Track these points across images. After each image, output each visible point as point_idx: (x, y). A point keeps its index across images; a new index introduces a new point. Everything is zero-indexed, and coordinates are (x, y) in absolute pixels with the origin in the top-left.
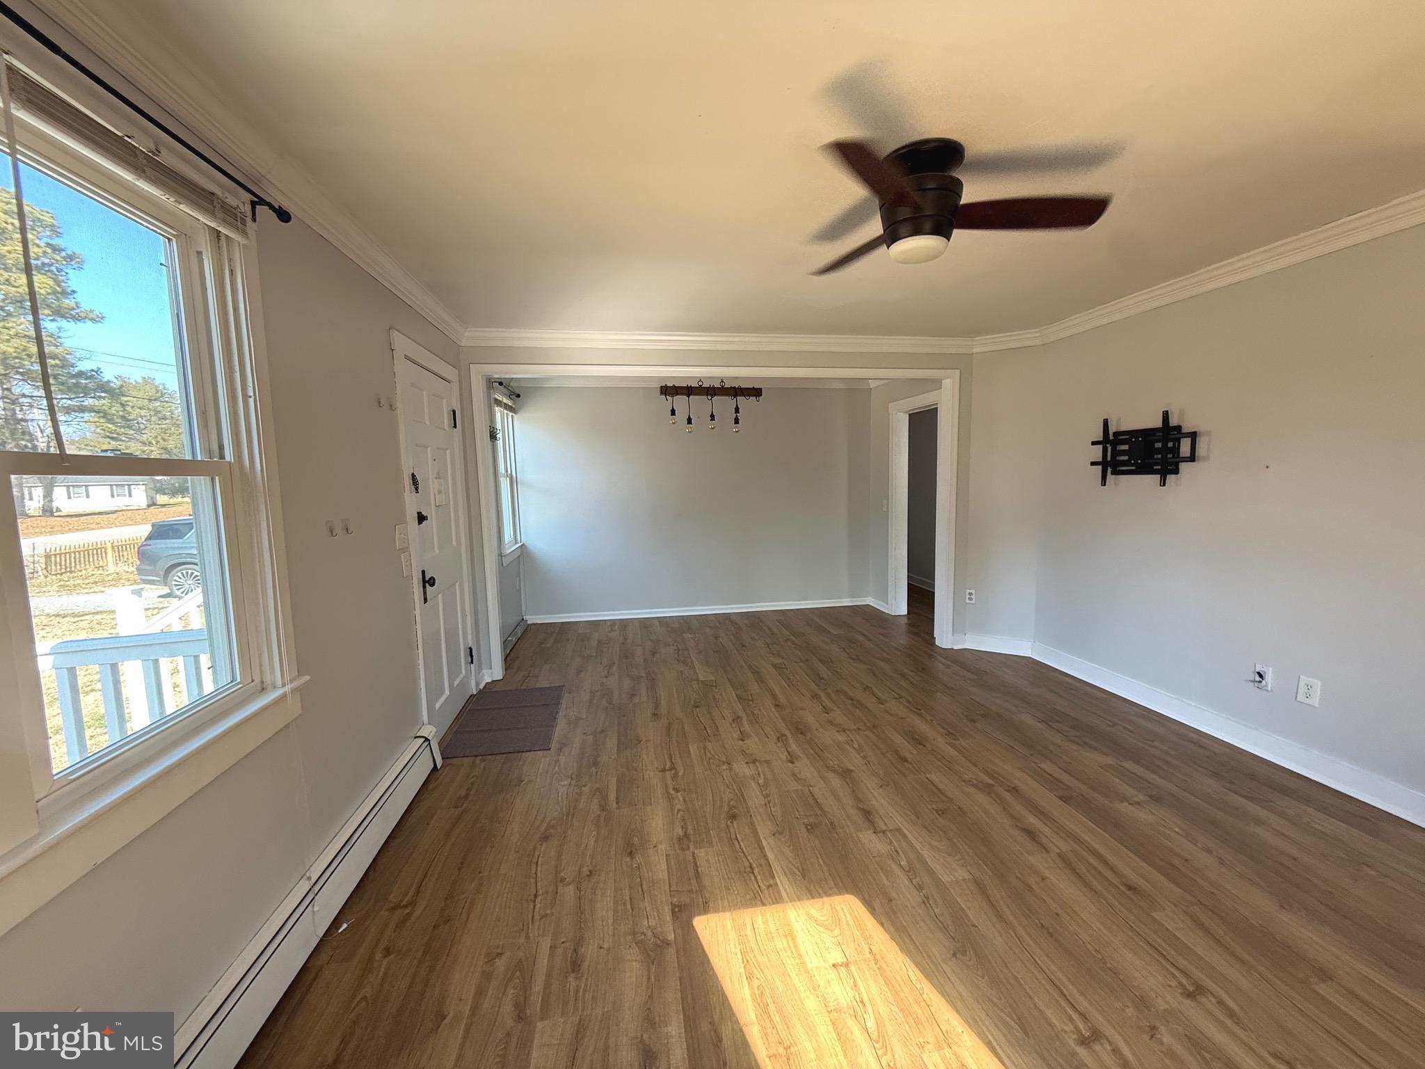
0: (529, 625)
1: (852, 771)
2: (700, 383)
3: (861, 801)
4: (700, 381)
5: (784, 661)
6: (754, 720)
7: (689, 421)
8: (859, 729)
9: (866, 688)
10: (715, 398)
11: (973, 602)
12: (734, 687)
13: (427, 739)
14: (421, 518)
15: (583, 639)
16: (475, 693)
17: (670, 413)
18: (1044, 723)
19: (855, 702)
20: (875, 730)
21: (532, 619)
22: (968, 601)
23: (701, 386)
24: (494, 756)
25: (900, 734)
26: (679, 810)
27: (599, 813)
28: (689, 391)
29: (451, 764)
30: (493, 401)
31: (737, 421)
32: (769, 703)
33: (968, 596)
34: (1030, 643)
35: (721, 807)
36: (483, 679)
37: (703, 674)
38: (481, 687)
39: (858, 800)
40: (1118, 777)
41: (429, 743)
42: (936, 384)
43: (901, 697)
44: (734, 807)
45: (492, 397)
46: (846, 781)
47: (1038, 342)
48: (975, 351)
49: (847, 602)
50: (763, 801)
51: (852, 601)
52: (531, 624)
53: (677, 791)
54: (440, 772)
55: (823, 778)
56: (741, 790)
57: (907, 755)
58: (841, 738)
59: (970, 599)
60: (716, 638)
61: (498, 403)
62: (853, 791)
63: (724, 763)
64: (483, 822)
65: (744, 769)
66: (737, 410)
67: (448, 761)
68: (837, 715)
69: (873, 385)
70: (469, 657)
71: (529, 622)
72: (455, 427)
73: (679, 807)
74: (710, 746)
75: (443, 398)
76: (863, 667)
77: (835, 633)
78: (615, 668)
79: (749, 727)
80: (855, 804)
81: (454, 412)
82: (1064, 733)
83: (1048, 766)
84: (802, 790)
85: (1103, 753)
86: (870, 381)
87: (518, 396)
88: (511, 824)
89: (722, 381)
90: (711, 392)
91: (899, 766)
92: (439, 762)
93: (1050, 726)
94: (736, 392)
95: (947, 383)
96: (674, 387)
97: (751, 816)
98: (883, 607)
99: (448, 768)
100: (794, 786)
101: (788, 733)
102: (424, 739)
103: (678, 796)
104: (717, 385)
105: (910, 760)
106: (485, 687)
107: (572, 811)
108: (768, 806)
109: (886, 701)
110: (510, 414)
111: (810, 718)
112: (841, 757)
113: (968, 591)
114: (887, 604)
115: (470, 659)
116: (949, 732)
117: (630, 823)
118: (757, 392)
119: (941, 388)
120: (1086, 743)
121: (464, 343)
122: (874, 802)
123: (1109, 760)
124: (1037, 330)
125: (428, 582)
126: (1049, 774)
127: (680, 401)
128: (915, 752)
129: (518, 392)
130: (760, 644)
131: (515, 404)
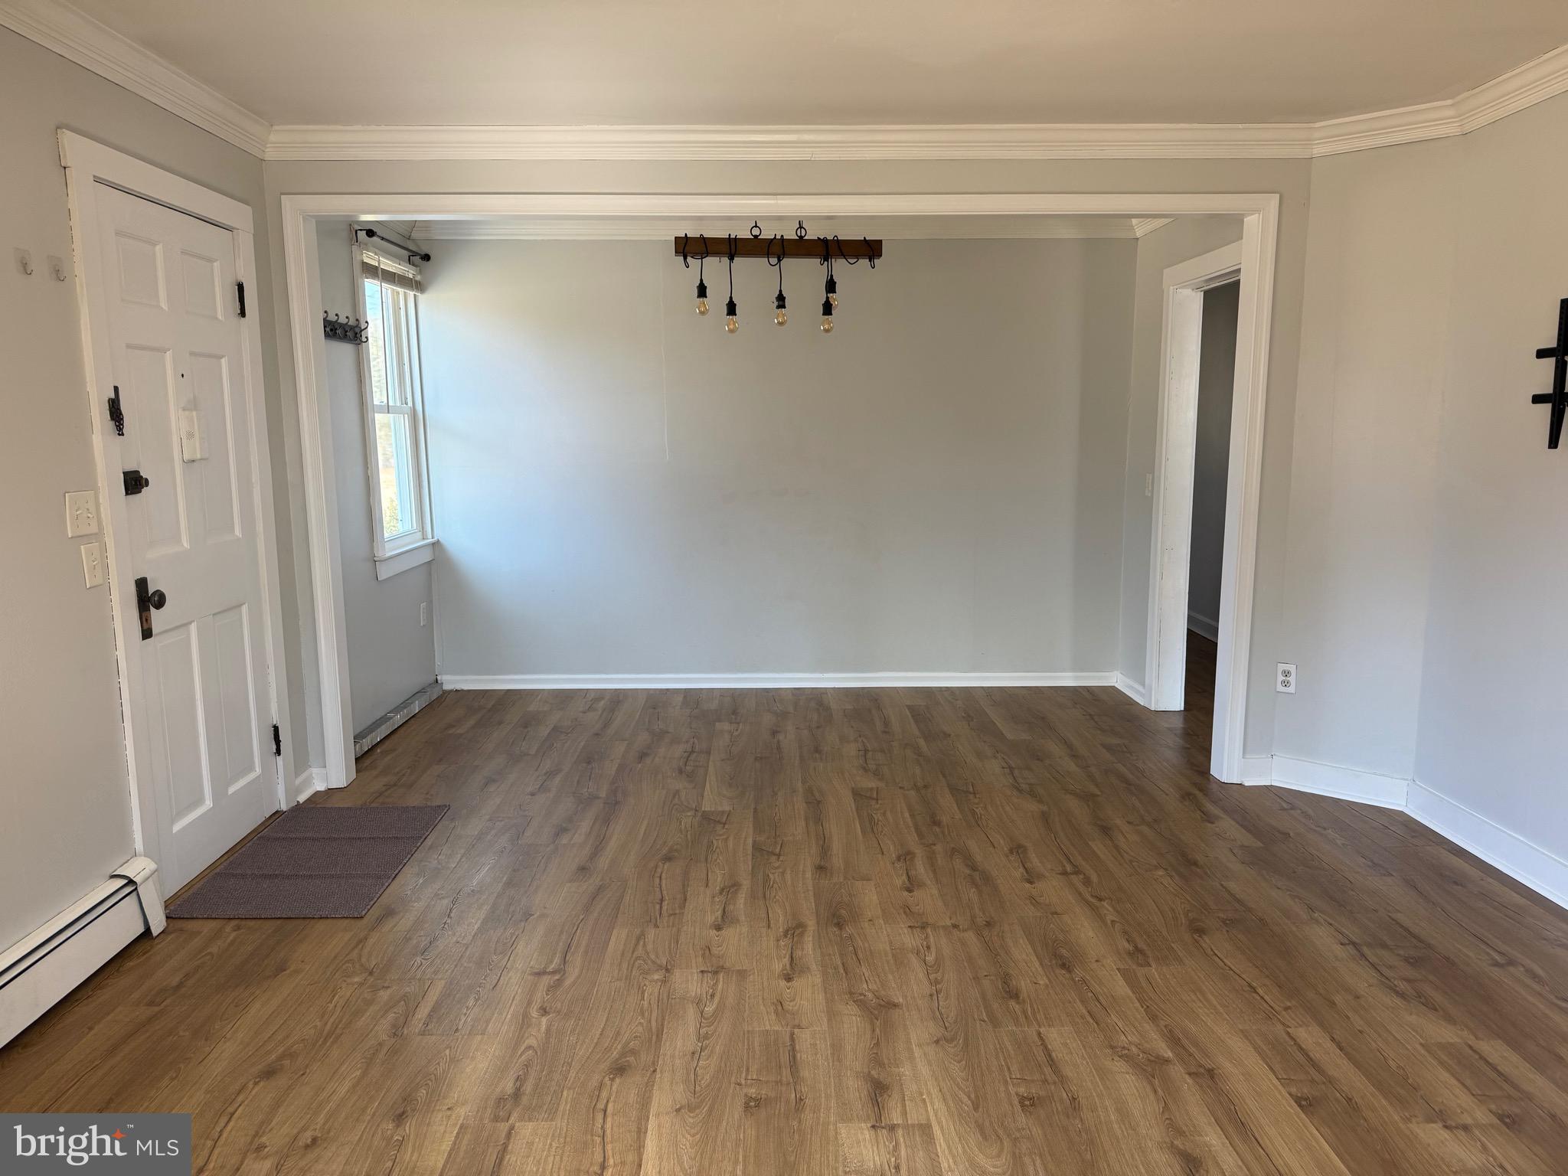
0: (445, 692)
1: (895, 1005)
2: (756, 232)
3: (881, 1065)
4: (756, 226)
5: (881, 785)
6: (762, 892)
7: (731, 309)
8: (955, 926)
9: (1018, 850)
10: (786, 262)
11: (1292, 689)
12: (758, 828)
13: (131, 882)
14: (134, 483)
15: (528, 722)
16: (284, 808)
17: (696, 292)
18: (1350, 948)
19: (976, 875)
20: (986, 933)
21: (452, 682)
22: (1280, 688)
23: (756, 237)
24: (259, 922)
25: (1032, 943)
26: (529, 1047)
27: (385, 1037)
28: (731, 248)
29: (181, 930)
30: (357, 268)
31: (828, 309)
32: (807, 863)
33: (1281, 678)
34: (1405, 783)
35: (608, 1050)
36: (308, 781)
37: (714, 799)
38: (302, 798)
39: (877, 1061)
40: (1447, 1068)
41: (136, 889)
42: (1228, 227)
43: (1077, 872)
44: (633, 1052)
45: (357, 258)
46: (872, 1024)
47: (1452, 129)
48: (1318, 150)
49: (1067, 679)
50: (691, 1044)
51: (1077, 678)
52: (451, 691)
53: (544, 1011)
54: (156, 941)
55: (832, 1014)
56: (663, 1019)
57: (1024, 985)
58: (910, 940)
59: (1286, 684)
60: (774, 733)
61: (372, 271)
62: (877, 1044)
63: (660, 967)
64: (181, 1033)
65: (689, 982)
66: (831, 286)
67: (179, 924)
68: (928, 899)
69: (1140, 229)
70: (274, 742)
71: (446, 687)
72: (243, 314)
73: (532, 1042)
74: (651, 934)
75: (210, 260)
76: (1033, 807)
77: (1009, 736)
78: (557, 780)
79: (745, 904)
80: (866, 1070)
81: (241, 288)
82: (1384, 970)
83: (1310, 1036)
84: (777, 1031)
85: (1450, 1019)
86: (1134, 221)
87: (426, 258)
88: (225, 1042)
89: (801, 227)
90: (777, 249)
91: (995, 1006)
92: (158, 924)
93: (1363, 955)
94: (829, 249)
95: (1252, 223)
96: (703, 240)
97: (655, 1071)
98: (1137, 692)
99: (173, 936)
100: (769, 1023)
101: (811, 924)
102: (125, 881)
103: (540, 1024)
104: (791, 234)
105: (1024, 995)
106: (309, 800)
107: (338, 1031)
108: (697, 1056)
109: (1040, 877)
110: (411, 294)
111: (869, 898)
112: (890, 977)
113: (1282, 667)
114: (1143, 685)
115: (274, 747)
116: (1136, 947)
117: (429, 1061)
118: (870, 250)
119: (1242, 238)
120: (1419, 995)
121: (270, 154)
122: (906, 1070)
123: (1449, 1035)
124: (1449, 102)
125: (148, 599)
126: (1301, 1048)
127: (714, 268)
128: (1043, 981)
129: (425, 250)
130: (851, 750)
131: (420, 273)
